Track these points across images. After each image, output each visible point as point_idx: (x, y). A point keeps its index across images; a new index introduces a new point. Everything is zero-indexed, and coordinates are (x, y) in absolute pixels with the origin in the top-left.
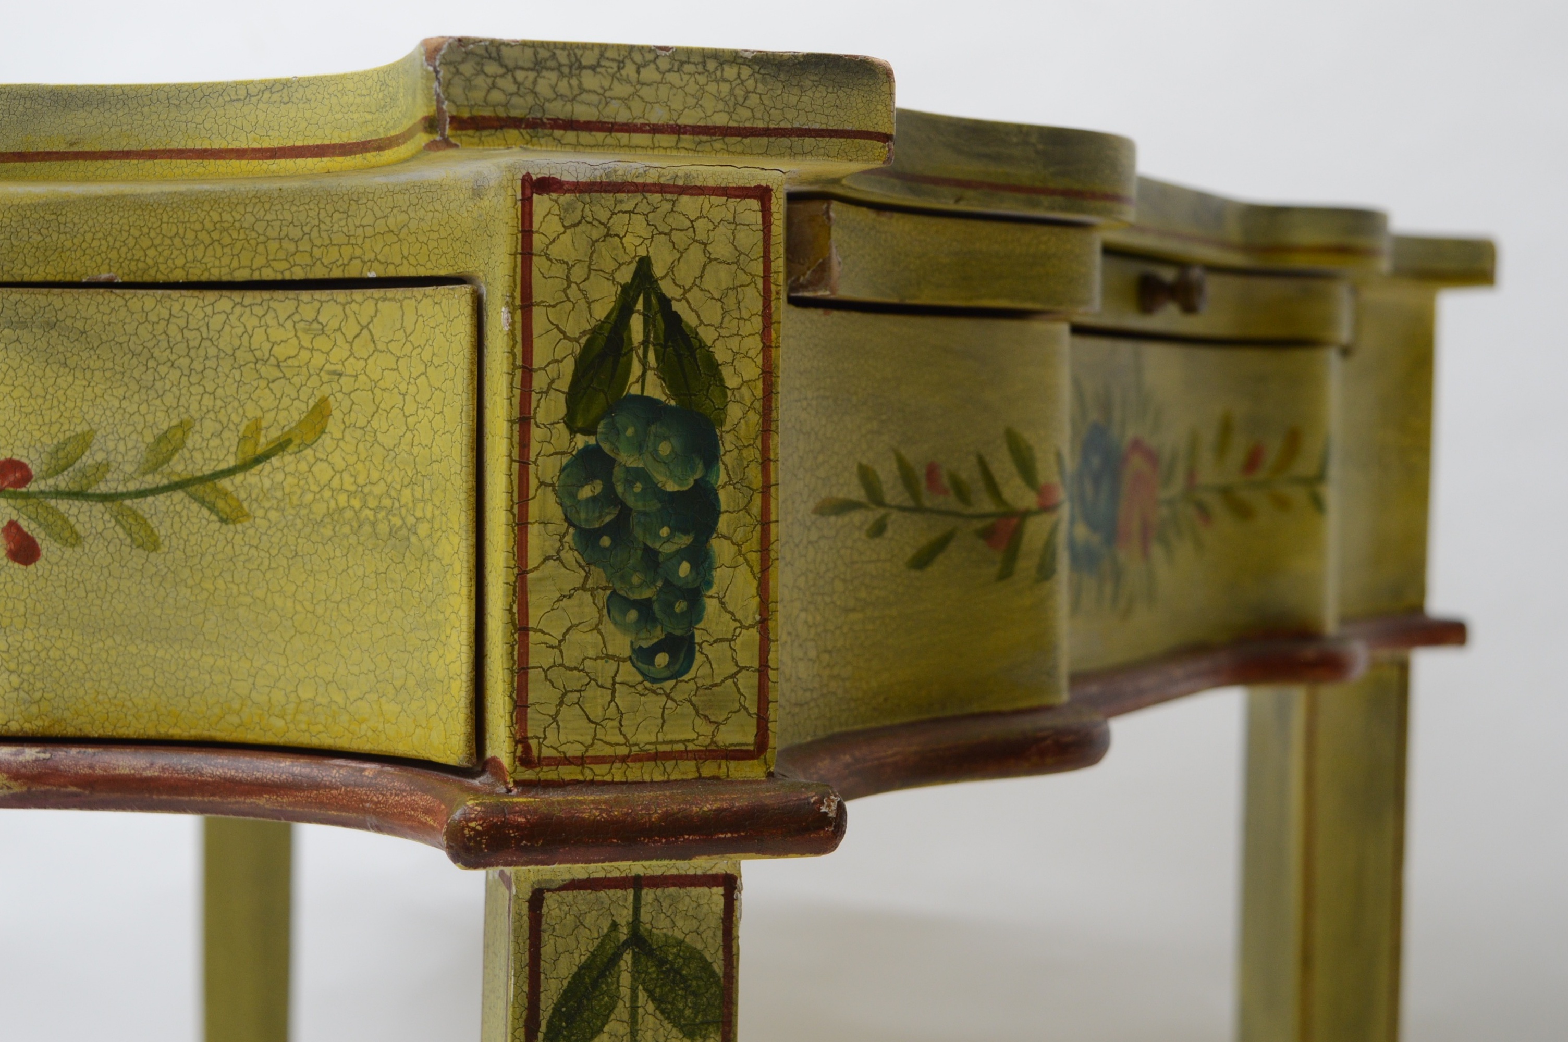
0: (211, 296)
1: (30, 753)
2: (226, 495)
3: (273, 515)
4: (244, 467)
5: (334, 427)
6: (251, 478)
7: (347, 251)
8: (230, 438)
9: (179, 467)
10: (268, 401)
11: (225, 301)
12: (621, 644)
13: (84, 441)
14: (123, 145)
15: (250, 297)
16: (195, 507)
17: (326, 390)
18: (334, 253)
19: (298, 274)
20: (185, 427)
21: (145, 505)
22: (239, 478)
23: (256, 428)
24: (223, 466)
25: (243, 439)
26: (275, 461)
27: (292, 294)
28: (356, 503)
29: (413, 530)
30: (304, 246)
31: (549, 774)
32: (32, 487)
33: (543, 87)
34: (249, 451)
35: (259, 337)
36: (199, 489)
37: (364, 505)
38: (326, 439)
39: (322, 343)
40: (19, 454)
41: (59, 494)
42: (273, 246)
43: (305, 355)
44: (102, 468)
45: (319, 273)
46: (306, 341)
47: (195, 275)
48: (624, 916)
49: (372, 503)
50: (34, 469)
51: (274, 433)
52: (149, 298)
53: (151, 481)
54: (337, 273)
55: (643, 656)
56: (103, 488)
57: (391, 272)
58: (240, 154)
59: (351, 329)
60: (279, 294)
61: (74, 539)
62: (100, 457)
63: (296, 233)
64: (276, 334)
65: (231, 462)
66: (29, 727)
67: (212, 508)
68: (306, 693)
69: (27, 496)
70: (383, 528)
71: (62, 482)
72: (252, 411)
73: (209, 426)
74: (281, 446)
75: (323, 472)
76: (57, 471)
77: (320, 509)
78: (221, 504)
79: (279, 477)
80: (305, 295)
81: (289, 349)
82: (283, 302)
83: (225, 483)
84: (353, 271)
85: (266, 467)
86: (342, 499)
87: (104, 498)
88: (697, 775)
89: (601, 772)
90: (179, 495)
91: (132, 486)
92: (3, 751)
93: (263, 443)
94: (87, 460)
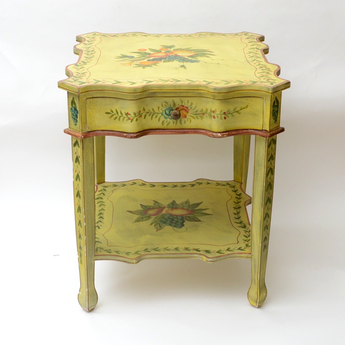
1: (227, 133)
3: (243, 113)
4: (241, 110)
5: (249, 107)
6: (241, 111)
8: (240, 108)
9: (236, 110)
10: (243, 105)
11: (240, 98)
13: (229, 110)
15: (242, 98)
16: (237, 113)
17: (248, 104)
19: (246, 96)
20: (236, 108)
21: (233, 113)
23: (242, 107)
32: (226, 114)
35: (242, 101)
37: (251, 112)
39: (248, 101)
41: (227, 114)
44: (231, 111)
45: (247, 96)
46: (246, 101)
50: (226, 112)
51: (243, 107)
55: (275, 121)
56: (231, 113)
59: (250, 100)
61: (228, 117)
63: (246, 93)
64: (244, 101)
65: (240, 110)
68: (245, 125)
70: (253, 114)
71: (228, 113)
72: (241, 106)
73: (238, 107)
74: (244, 108)
75: (247, 110)
77: (247, 113)
78: (239, 113)
79: (244, 110)
80: (246, 98)
82: (244, 98)
83: (239, 111)
84: (250, 96)
86: (249, 112)
87: (231, 114)
89: (273, 129)
92: (225, 133)
93: (242, 108)
94: (230, 111)
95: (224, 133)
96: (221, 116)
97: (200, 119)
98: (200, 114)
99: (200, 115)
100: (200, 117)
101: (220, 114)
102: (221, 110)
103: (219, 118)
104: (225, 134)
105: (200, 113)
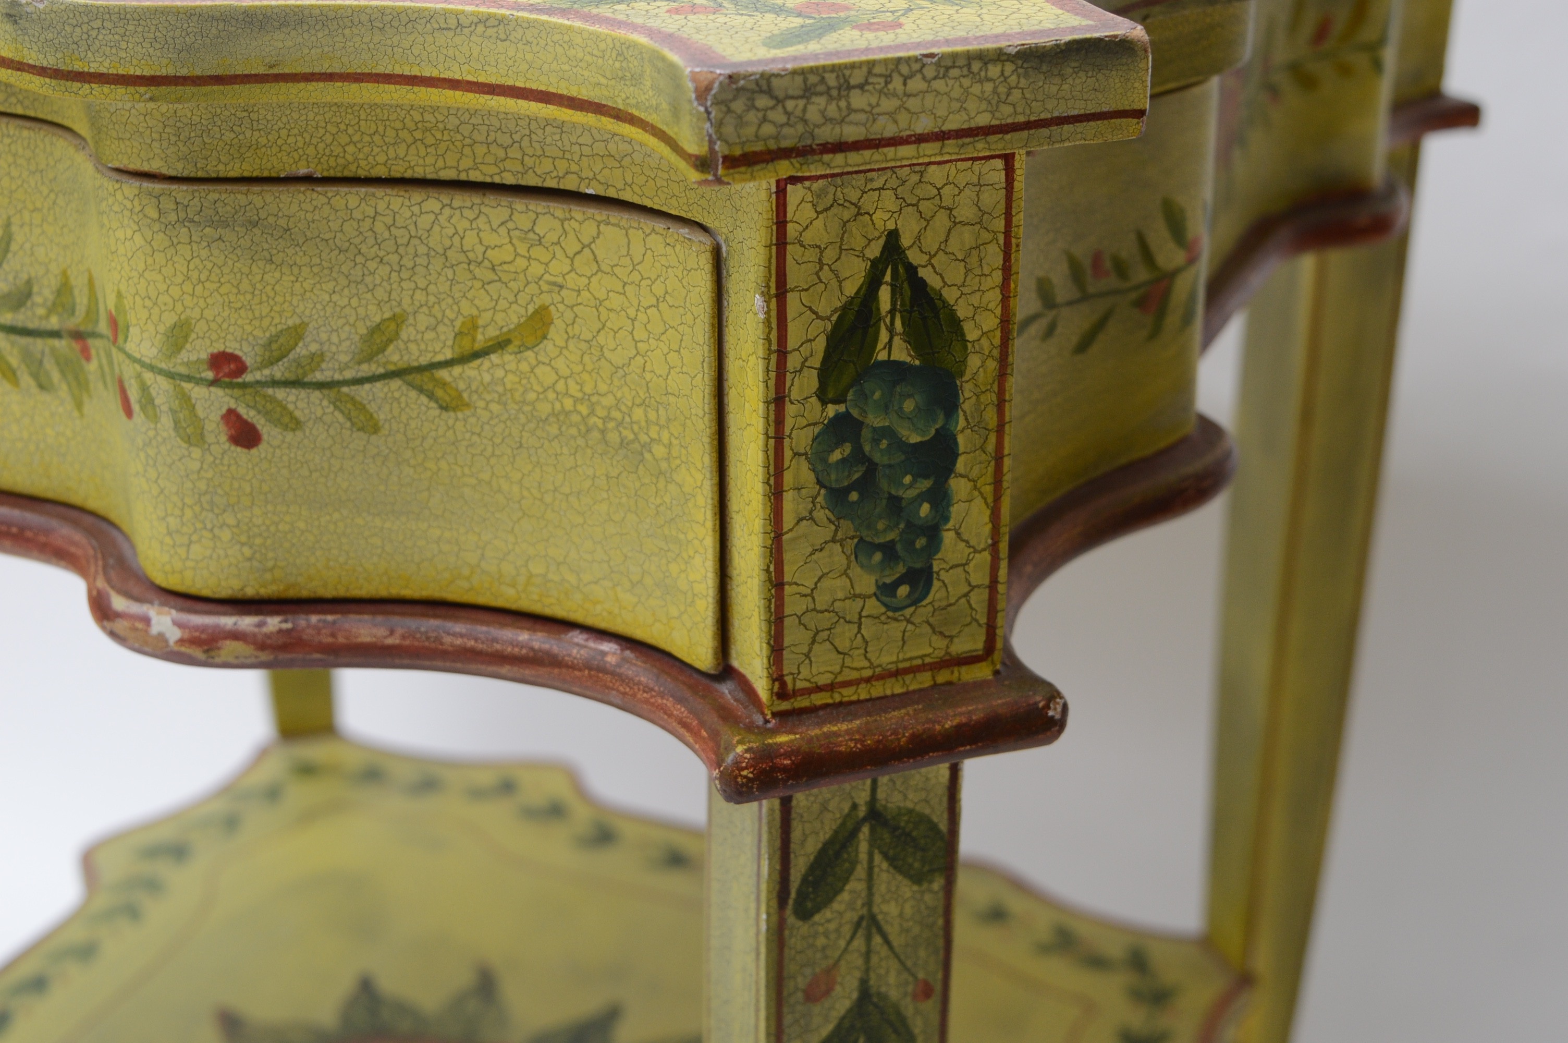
0: (417, 195)
1: (274, 623)
2: (444, 384)
3: (495, 407)
4: (460, 359)
5: (556, 334)
6: (470, 370)
7: (562, 166)
8: (447, 333)
9: (394, 357)
10: (484, 301)
11: (433, 202)
12: (867, 583)
13: (297, 333)
14: (325, 67)
15: (460, 199)
16: (413, 394)
17: (546, 299)
18: (547, 165)
19: (509, 179)
20: (398, 320)
21: (363, 392)
22: (457, 370)
23: (472, 326)
24: (440, 358)
25: (459, 334)
26: (494, 357)
27: (505, 200)
28: (584, 410)
29: (647, 447)
30: (514, 153)
31: (802, 702)
32: (248, 377)
33: (813, 114)
34: (466, 345)
35: (470, 240)
36: (417, 378)
37: (592, 412)
38: (548, 345)
39: (537, 252)
40: (232, 347)
41: (275, 383)
42: (480, 150)
43: (521, 263)
44: (317, 359)
45: (531, 180)
46: (522, 249)
47: (398, 171)
48: (862, 797)
49: (601, 412)
50: (248, 361)
51: (492, 332)
52: (352, 197)
53: (366, 369)
54: (551, 183)
55: (886, 590)
56: (319, 376)
57: (612, 193)
58: (454, 84)
59: (572, 246)
60: (491, 199)
61: (296, 424)
62: (314, 347)
63: (505, 140)
64: (490, 238)
65: (448, 355)
66: (264, 592)
67: (431, 396)
68: (537, 568)
69: (244, 386)
70: (613, 437)
71: (278, 372)
72: (467, 309)
73: (423, 320)
74: (500, 345)
75: (546, 375)
76: (272, 362)
77: (544, 409)
78: (439, 393)
79: (500, 373)
80: (519, 204)
81: (506, 254)
82: (496, 208)
83: (443, 374)
84: (570, 184)
85: (486, 363)
86: (568, 403)
87: (321, 386)
88: (932, 683)
89: (848, 694)
90: (396, 383)
91: (349, 375)
92: (247, 622)
93: (481, 340)
94: (301, 350)
95: (228, 621)
96: (185, 399)
97: (63, 390)
98: (55, 334)
99: (56, 343)
100: (64, 365)
101: (170, 375)
102: (170, 319)
103: (166, 421)
104: (236, 636)
105: (54, 322)
